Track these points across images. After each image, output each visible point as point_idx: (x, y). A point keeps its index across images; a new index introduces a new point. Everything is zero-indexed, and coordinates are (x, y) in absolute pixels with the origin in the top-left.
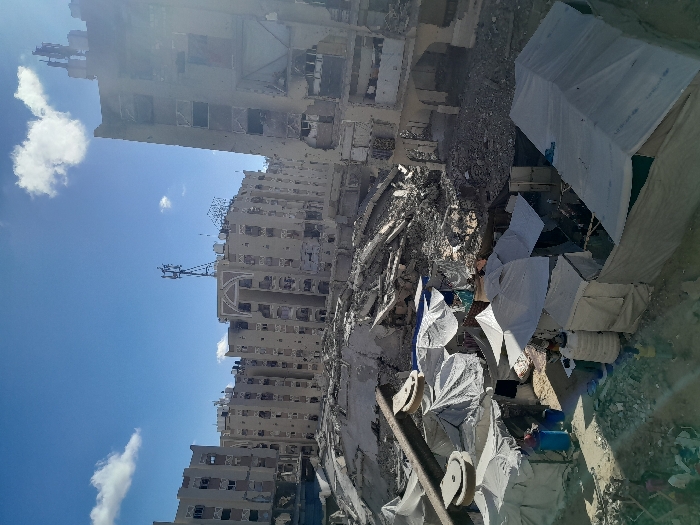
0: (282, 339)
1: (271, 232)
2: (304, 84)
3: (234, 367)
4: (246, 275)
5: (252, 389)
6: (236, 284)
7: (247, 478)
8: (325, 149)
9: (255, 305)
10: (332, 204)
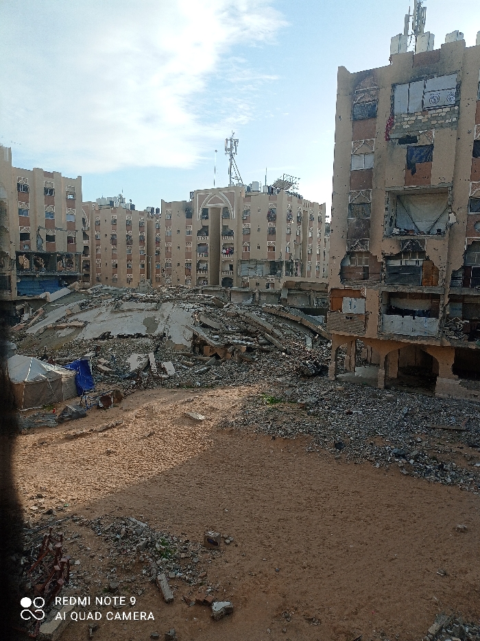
1: (272, 232)
2: (396, 251)
3: (153, 209)
4: (233, 213)
5: (135, 226)
6: (225, 205)
7: (58, 229)
8: (340, 274)
9: (207, 222)
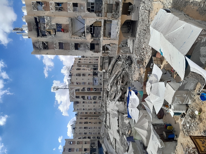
0: (89, 106)
1: (84, 75)
2: (90, 35)
3: (76, 115)
4: (77, 88)
5: (81, 121)
6: (75, 90)
7: (82, 147)
8: (97, 53)
9: (80, 96)
10: (101, 66)
